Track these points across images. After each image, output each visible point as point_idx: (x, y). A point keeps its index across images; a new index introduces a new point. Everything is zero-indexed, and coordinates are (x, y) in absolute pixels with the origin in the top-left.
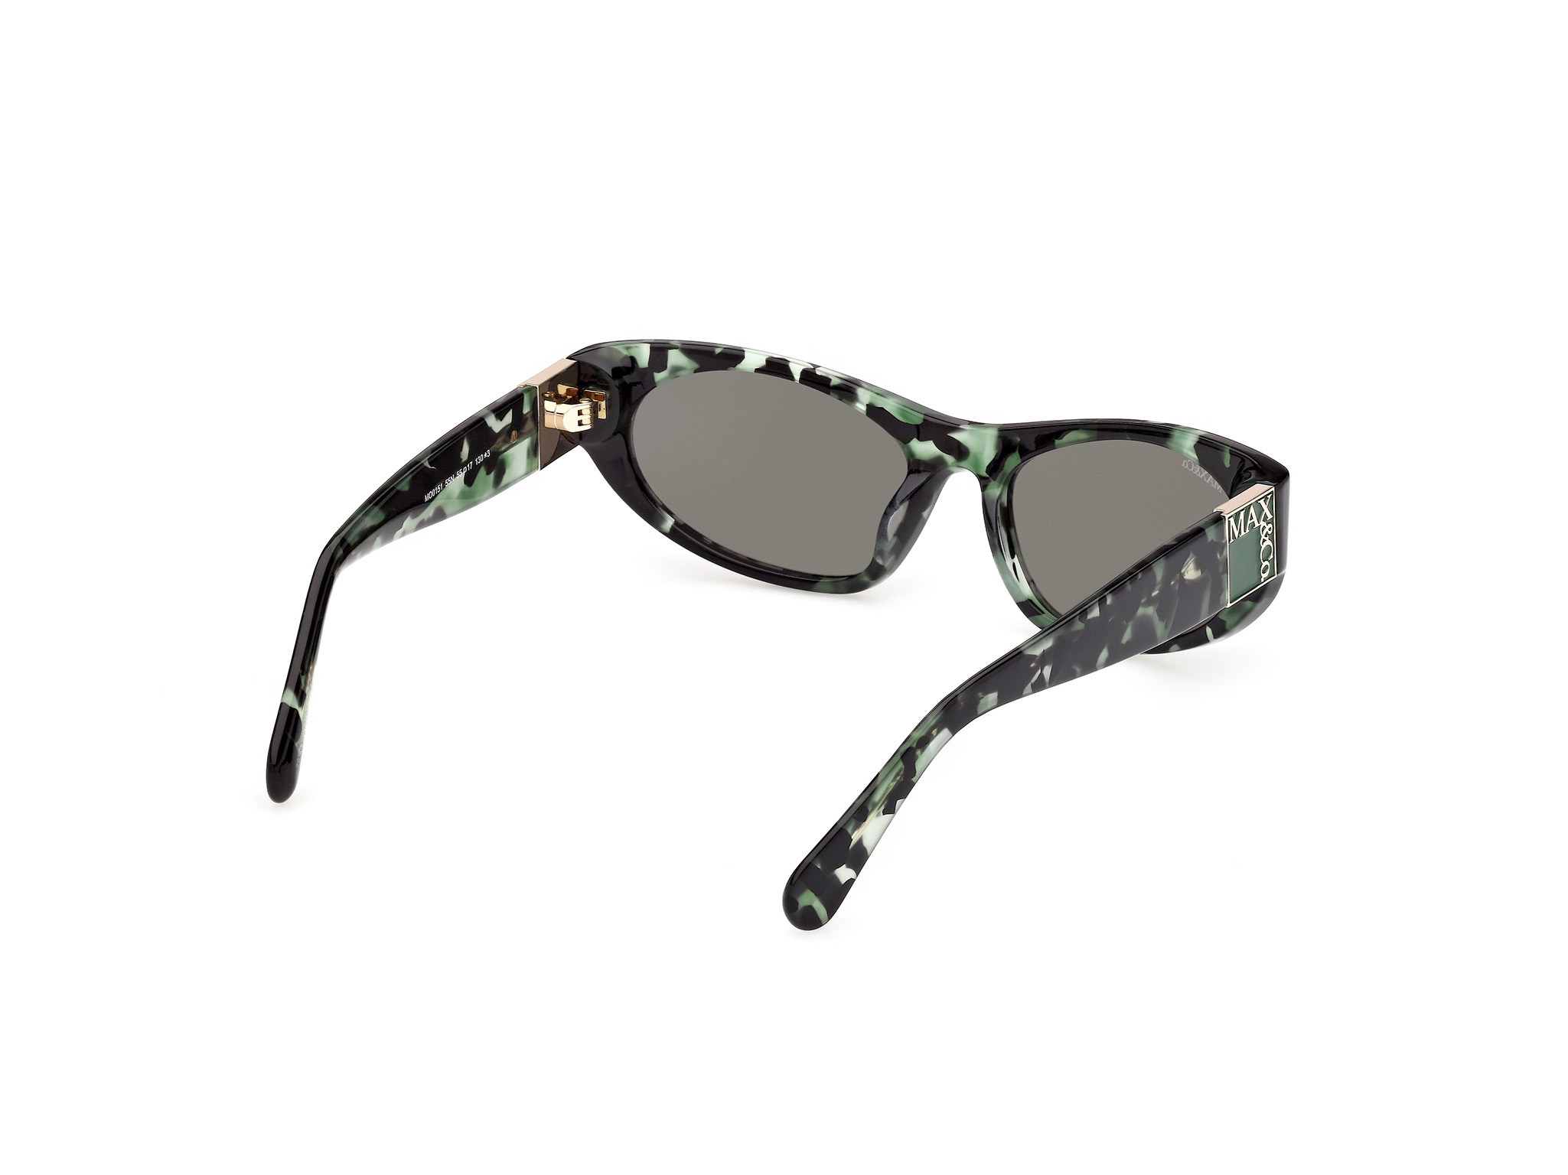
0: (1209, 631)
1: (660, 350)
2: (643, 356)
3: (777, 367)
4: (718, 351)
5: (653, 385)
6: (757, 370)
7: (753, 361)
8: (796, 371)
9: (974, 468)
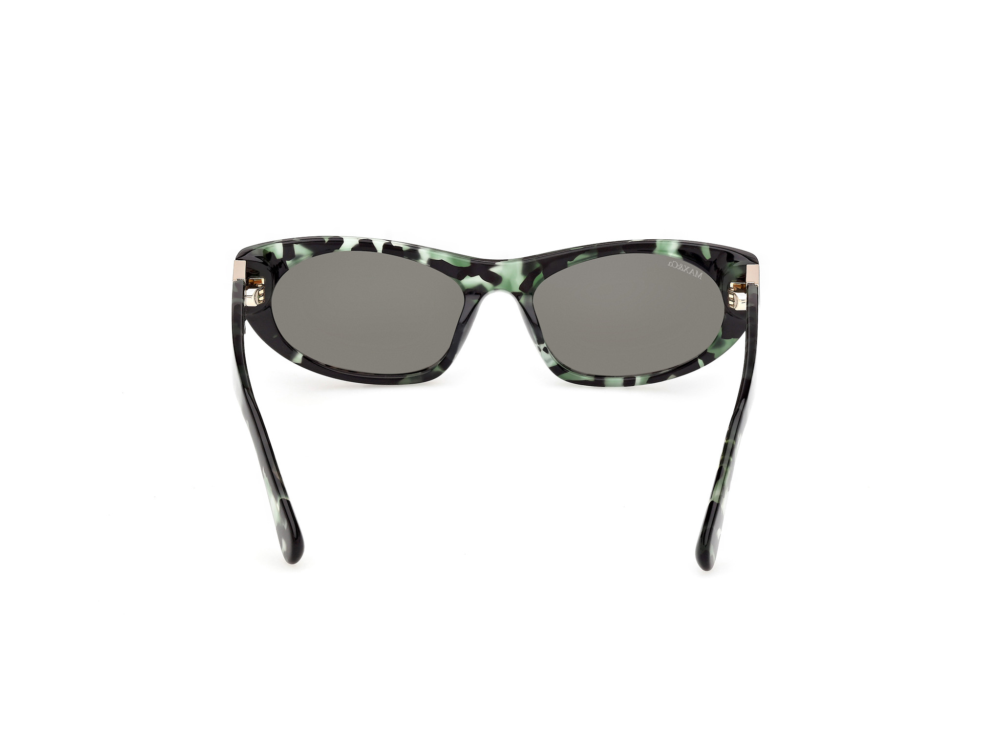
0: (700, 362)
1: (288, 245)
2: (279, 251)
3: (366, 245)
4: (327, 240)
5: (286, 269)
6: (353, 249)
7: (348, 245)
8: (379, 246)
9: (508, 289)
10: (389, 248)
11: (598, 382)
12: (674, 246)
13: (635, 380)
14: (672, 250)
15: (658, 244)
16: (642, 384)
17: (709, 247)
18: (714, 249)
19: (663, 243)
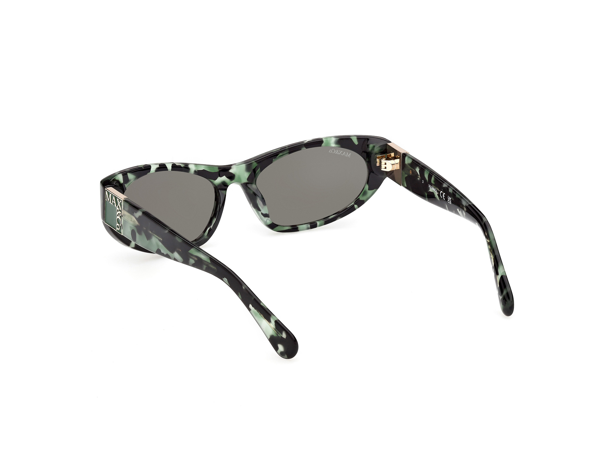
0: (356, 206)
2: (121, 179)
3: (162, 167)
4: (143, 168)
7: (153, 169)
9: (239, 181)
10: (175, 167)
11: (294, 229)
12: (333, 140)
13: (317, 224)
14: (333, 143)
15: (324, 140)
16: (321, 225)
17: (356, 137)
18: (359, 138)
19: (328, 139)
